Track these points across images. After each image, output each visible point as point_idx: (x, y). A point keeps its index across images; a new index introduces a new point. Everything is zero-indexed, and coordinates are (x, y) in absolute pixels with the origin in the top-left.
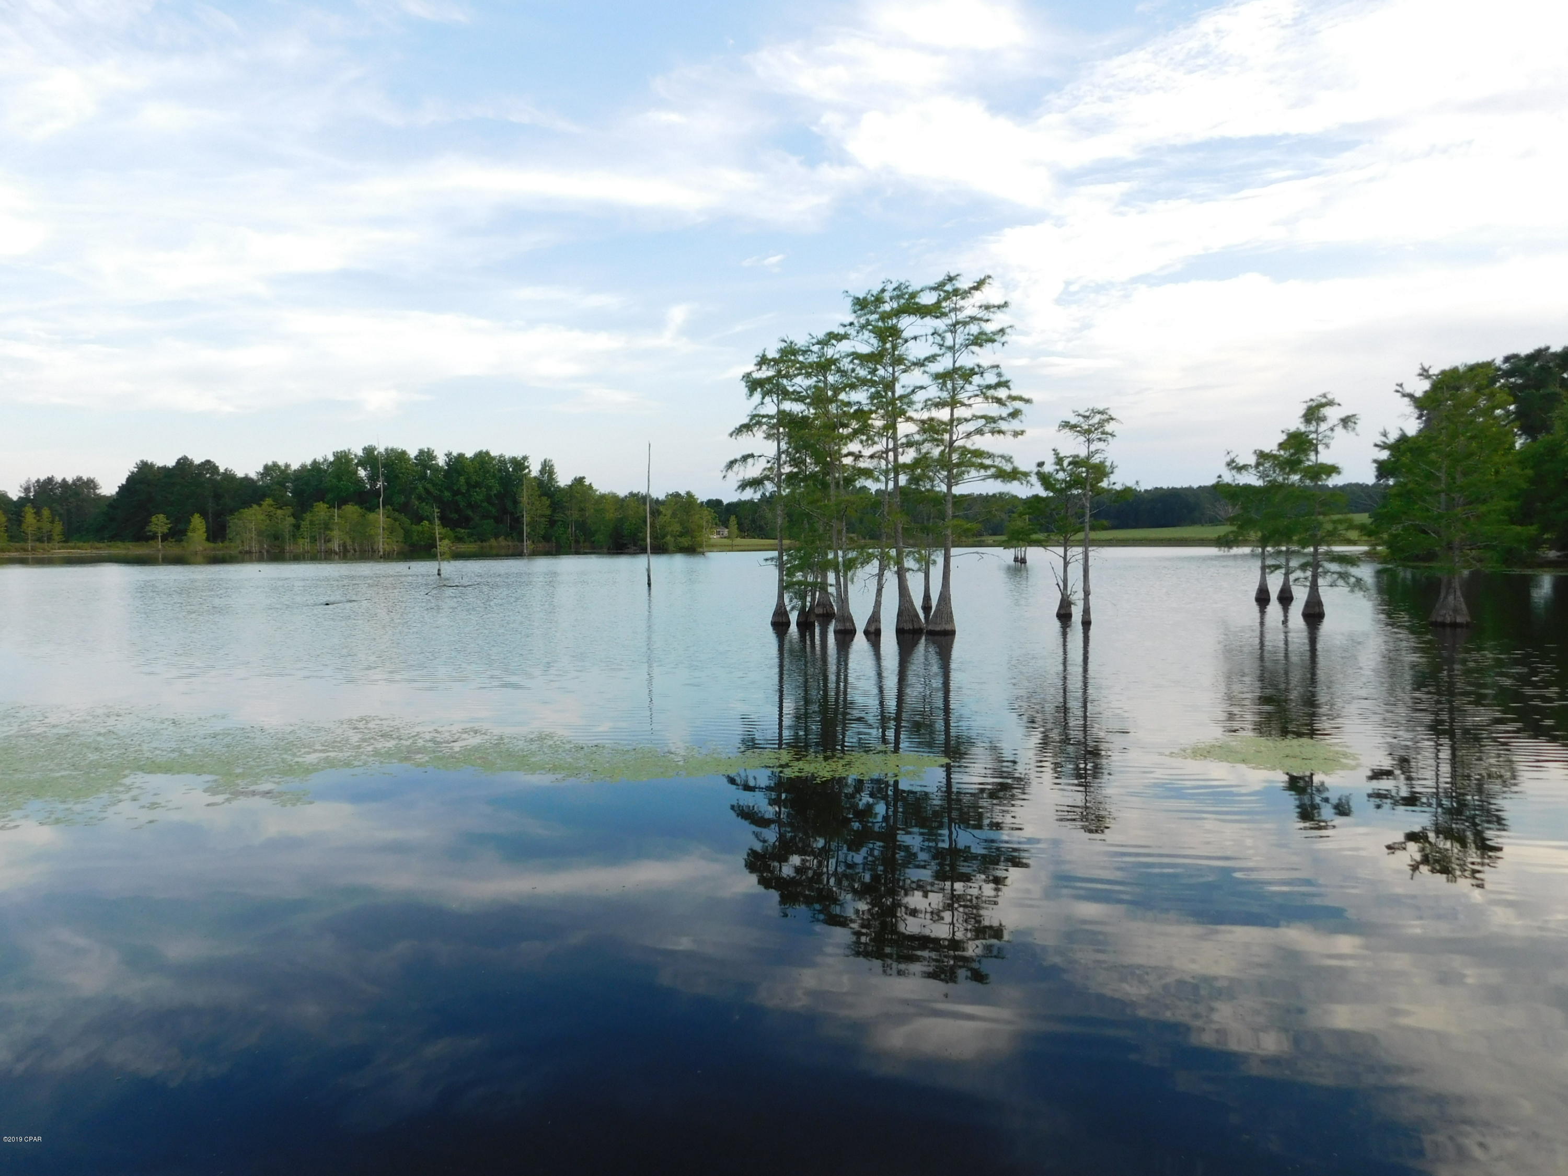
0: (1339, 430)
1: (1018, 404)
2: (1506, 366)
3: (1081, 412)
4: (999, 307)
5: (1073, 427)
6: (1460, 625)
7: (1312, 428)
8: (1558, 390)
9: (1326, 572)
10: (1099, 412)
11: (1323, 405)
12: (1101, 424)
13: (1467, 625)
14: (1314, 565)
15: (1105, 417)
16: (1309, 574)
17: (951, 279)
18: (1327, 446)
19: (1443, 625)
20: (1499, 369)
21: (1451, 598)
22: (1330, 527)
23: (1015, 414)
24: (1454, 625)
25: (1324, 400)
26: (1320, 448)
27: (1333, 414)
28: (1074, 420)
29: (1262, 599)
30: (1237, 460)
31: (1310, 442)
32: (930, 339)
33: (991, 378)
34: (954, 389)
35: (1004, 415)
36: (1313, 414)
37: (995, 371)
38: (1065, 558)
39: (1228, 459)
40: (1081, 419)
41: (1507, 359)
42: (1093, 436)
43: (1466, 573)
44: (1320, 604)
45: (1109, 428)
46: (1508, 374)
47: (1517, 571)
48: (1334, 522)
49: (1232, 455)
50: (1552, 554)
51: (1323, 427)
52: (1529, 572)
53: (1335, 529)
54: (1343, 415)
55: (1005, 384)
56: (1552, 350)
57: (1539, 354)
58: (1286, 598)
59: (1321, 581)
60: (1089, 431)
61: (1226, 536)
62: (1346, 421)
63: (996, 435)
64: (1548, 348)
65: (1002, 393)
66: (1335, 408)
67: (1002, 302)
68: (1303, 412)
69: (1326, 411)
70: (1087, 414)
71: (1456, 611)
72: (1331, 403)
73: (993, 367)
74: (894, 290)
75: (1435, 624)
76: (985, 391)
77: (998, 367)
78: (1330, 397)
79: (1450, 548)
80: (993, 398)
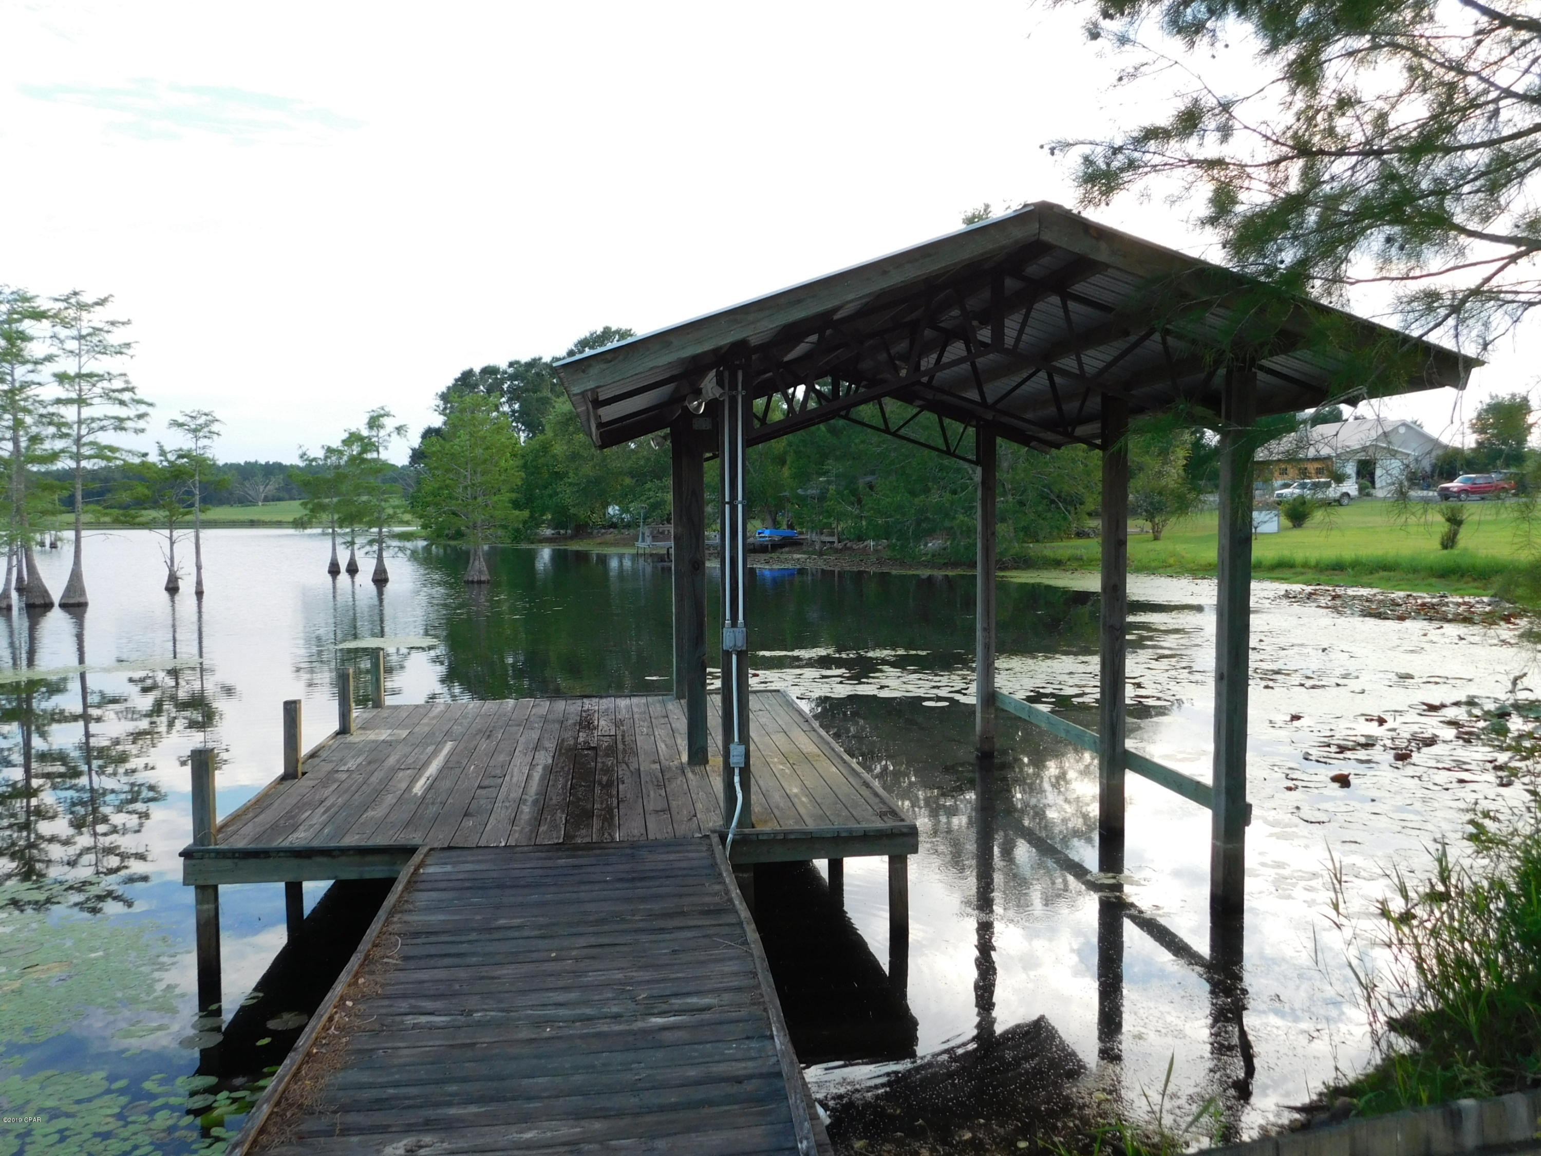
0: (395, 435)
1: (143, 409)
2: (511, 371)
3: (188, 412)
4: (123, 323)
5: (181, 425)
6: (484, 582)
7: (374, 433)
8: (550, 395)
9: (389, 547)
10: (206, 414)
11: (382, 416)
12: (206, 425)
13: (488, 582)
14: (379, 540)
15: (210, 418)
16: (376, 547)
17: (75, 294)
18: (386, 448)
19: (473, 582)
20: (505, 372)
21: (477, 563)
22: (391, 511)
23: (140, 417)
24: (480, 582)
25: (382, 412)
26: (381, 449)
27: (389, 424)
28: (181, 419)
29: (334, 570)
30: (308, 453)
31: (373, 444)
32: (49, 341)
33: (118, 384)
34: (80, 390)
35: (132, 416)
36: (374, 422)
37: (123, 378)
38: (171, 538)
39: (300, 452)
40: (189, 419)
41: (511, 365)
42: (201, 434)
43: (486, 547)
44: (384, 571)
45: (215, 427)
46: (512, 377)
47: (524, 546)
48: (394, 507)
49: (304, 449)
50: (548, 532)
51: (382, 433)
52: (533, 546)
53: (395, 513)
54: (397, 425)
55: (132, 390)
56: (544, 360)
57: (534, 363)
58: (353, 570)
59: (385, 554)
60: (195, 431)
61: (301, 518)
62: (399, 429)
63: (119, 432)
64: (540, 359)
65: (126, 396)
66: (391, 418)
67: (125, 320)
68: (367, 420)
69: (385, 420)
70: (194, 414)
71: (480, 572)
72: (387, 415)
73: (121, 375)
74: (12, 293)
75: (467, 582)
76: (107, 395)
77: (125, 375)
78: (387, 409)
79: (475, 527)
80: (116, 399)
